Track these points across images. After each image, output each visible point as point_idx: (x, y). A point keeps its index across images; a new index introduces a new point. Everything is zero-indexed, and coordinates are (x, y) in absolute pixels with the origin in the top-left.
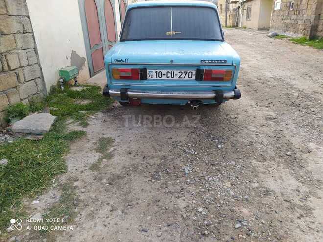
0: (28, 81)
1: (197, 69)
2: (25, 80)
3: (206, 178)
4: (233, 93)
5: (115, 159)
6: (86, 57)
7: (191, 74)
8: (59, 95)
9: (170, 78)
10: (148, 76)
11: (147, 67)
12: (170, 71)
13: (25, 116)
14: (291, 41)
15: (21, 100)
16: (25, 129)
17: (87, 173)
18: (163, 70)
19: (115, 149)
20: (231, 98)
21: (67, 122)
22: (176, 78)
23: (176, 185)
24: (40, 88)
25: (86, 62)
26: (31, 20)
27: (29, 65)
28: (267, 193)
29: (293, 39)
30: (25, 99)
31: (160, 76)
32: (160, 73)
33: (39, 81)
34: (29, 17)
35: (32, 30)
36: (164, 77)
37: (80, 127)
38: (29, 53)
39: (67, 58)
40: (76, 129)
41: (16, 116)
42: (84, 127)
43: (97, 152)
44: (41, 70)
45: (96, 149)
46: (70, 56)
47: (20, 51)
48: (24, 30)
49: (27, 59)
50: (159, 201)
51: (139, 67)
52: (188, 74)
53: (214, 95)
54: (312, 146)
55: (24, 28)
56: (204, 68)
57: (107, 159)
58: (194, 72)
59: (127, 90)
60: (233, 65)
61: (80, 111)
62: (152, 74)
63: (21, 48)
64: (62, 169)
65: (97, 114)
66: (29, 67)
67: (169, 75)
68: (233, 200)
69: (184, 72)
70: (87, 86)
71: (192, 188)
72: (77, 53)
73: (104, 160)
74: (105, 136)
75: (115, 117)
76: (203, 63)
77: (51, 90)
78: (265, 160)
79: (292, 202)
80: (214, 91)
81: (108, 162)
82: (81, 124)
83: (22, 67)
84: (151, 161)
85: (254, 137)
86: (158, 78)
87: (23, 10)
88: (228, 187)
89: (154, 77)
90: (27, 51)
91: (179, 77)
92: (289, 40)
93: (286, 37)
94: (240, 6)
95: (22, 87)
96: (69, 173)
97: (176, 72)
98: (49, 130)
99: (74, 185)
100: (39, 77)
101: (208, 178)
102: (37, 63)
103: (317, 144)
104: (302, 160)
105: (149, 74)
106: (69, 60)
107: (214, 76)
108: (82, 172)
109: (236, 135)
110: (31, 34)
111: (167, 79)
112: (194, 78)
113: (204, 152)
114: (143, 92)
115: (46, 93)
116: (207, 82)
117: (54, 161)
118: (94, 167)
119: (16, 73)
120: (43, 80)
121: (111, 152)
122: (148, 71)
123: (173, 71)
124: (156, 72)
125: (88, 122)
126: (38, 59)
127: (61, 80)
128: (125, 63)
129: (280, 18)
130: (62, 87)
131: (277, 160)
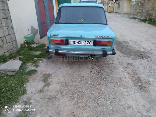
0: (9, 43)
1: (94, 40)
2: (7, 43)
3: (98, 99)
4: (112, 52)
5: (52, 87)
6: (38, 29)
7: (90, 42)
8: (24, 49)
9: (80, 44)
10: (69, 43)
11: (69, 39)
12: (80, 41)
13: (7, 61)
14: (140, 21)
15: (5, 53)
16: (6, 69)
17: (37, 95)
18: (77, 40)
19: (52, 81)
20: (111, 55)
21: (28, 64)
22: (83, 44)
23: (83, 102)
24: (15, 46)
25: (38, 32)
26: (10, 11)
27: (9, 35)
28: (129, 107)
29: (140, 20)
30: (7, 52)
31: (75, 43)
32: (75, 42)
33: (14, 42)
34: (9, 10)
35: (11, 17)
36: (77, 44)
37: (34, 67)
38: (9, 29)
39: (29, 30)
40: (32, 69)
41: (2, 61)
42: (36, 67)
43: (42, 82)
44: (15, 37)
45: (42, 81)
46: (30, 29)
47: (4, 28)
48: (6, 17)
49: (8, 32)
50: (73, 113)
51: (64, 39)
52: (89, 42)
53: (102, 53)
54: (151, 80)
55: (6, 16)
56: (98, 40)
57: (47, 87)
58: (92, 42)
59: (58, 50)
60: (112, 38)
61: (35, 58)
62: (71, 42)
63: (5, 26)
64: (24, 92)
65: (43, 60)
66: (9, 36)
67: (80, 43)
68: (112, 112)
69: (87, 42)
70: (39, 44)
71: (91, 105)
72: (34, 27)
73: (46, 87)
74: (47, 73)
75: (52, 62)
76: (97, 37)
77: (20, 47)
78: (127, 88)
79: (142, 113)
80: (102, 51)
81: (48, 88)
82: (35, 65)
83: (5, 36)
84: (70, 88)
85: (122, 74)
86: (74, 44)
87: (6, 7)
88: (109, 104)
89: (72, 44)
90: (8, 28)
91: (85, 44)
92: (139, 20)
93: (137, 18)
94: (115, 2)
95: (5, 46)
96: (28, 95)
97: (83, 41)
98: (18, 69)
99: (30, 102)
100: (14, 41)
101: (99, 99)
102: (13, 34)
103: (153, 79)
104: (146, 88)
105: (69, 42)
106: (30, 31)
107: (102, 44)
108: (34, 94)
109: (113, 73)
110: (10, 19)
111: (79, 44)
112: (92, 44)
113: (97, 83)
114: (66, 51)
115: (18, 48)
116: (99, 46)
117: (20, 88)
118: (41, 91)
119: (2, 39)
120: (16, 42)
121: (50, 83)
122: (69, 40)
123: (81, 41)
124: (73, 41)
125: (39, 65)
126: (14, 31)
127: (26, 42)
128: (57, 36)
129: (134, 8)
130: (26, 45)
131: (134, 87)
